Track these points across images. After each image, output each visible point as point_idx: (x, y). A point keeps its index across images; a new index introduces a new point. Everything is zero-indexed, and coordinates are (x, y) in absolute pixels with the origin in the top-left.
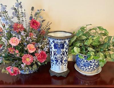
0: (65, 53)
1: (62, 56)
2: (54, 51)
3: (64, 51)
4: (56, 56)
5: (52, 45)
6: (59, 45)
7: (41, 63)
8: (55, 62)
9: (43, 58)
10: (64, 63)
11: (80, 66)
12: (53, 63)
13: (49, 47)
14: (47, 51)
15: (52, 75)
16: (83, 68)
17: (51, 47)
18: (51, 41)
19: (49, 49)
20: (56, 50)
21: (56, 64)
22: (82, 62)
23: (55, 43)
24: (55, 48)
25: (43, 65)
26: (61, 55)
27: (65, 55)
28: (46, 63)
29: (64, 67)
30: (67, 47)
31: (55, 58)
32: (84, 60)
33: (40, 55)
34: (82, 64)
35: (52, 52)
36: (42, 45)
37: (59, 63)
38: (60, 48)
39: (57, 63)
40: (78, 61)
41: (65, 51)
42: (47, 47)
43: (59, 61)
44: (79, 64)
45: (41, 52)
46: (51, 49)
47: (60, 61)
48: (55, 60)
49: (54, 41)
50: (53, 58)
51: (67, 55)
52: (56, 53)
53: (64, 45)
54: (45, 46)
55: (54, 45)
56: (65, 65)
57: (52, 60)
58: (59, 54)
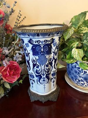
0: (53, 62)
1: (47, 68)
2: (34, 60)
3: (51, 59)
4: (38, 69)
5: (29, 49)
6: (42, 46)
7: (10, 84)
8: (36, 79)
9: (14, 75)
10: (52, 79)
11: (77, 80)
12: (34, 81)
13: (24, 54)
14: (21, 60)
15: (33, 99)
16: (82, 83)
17: (27, 52)
18: (26, 41)
19: (24, 58)
20: (37, 57)
21: (39, 83)
22: (82, 74)
23: (34, 43)
24: (35, 53)
25: (16, 86)
26: (47, 66)
27: (53, 65)
28: (21, 81)
29: (52, 84)
30: (56, 50)
31: (37, 72)
32: (85, 71)
33: (8, 69)
34: (80, 77)
35: (31, 62)
36: (10, 51)
37: (44, 80)
38: (43, 53)
39: (41, 81)
41: (54, 58)
42: (20, 54)
43: (43, 77)
44: (76, 76)
45: (8, 63)
46: (27, 56)
47: (45, 76)
48: (37, 76)
49: (31, 39)
50: (33, 73)
51: (56, 65)
52: (37, 63)
53: (51, 47)
54: (16, 52)
55: (32, 48)
56: (54, 81)
57: (31, 75)
58: (43, 65)
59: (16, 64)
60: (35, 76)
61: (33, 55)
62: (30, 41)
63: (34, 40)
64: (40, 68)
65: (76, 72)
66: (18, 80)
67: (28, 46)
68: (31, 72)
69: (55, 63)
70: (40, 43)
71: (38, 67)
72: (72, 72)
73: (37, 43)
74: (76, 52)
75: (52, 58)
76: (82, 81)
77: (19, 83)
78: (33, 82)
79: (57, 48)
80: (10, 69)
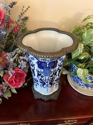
0: (58, 72)
1: (51, 78)
4: (42, 78)
5: (35, 62)
6: (48, 63)
10: (55, 83)
11: (79, 84)
15: (36, 97)
17: (31, 63)
20: (42, 70)
23: (40, 60)
26: (51, 76)
27: (57, 74)
28: (26, 84)
29: (55, 86)
30: (62, 63)
34: (82, 83)
35: (35, 71)
37: (47, 86)
38: (49, 68)
41: (59, 69)
43: (46, 84)
44: (77, 81)
45: (14, 72)
47: (48, 83)
48: (41, 82)
50: (38, 79)
52: (42, 74)
55: (38, 63)
56: (56, 84)
57: (35, 80)
58: (47, 76)
62: (36, 57)
64: (44, 78)
67: (33, 59)
70: (46, 61)
73: (43, 61)
74: (81, 72)
75: (57, 69)
76: (83, 86)
77: (24, 86)
78: (37, 84)
79: (63, 61)
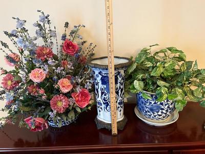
0: (120, 91)
2: (102, 89)
3: (117, 88)
4: (105, 97)
5: (99, 79)
7: (81, 109)
8: (103, 106)
10: (119, 107)
11: (145, 111)
12: (101, 108)
13: (93, 83)
14: (90, 88)
15: (99, 127)
16: (149, 114)
17: (96, 81)
18: (97, 72)
19: (93, 86)
20: (105, 86)
21: (106, 110)
22: (148, 104)
23: (103, 75)
24: (104, 82)
25: (85, 111)
27: (119, 94)
28: (90, 108)
29: (119, 113)
30: (122, 81)
31: (104, 99)
32: (150, 101)
33: (80, 96)
34: (147, 107)
35: (99, 90)
36: (82, 80)
39: (108, 108)
40: (140, 102)
41: (120, 87)
42: (90, 83)
43: (110, 104)
44: (143, 107)
45: (80, 90)
46: (97, 85)
48: (104, 103)
50: (101, 100)
51: (123, 94)
52: (105, 91)
53: (117, 78)
54: (87, 80)
55: (101, 79)
56: (120, 110)
57: (99, 103)
59: (86, 91)
60: (102, 104)
61: (102, 84)
62: (100, 73)
63: (103, 72)
64: (107, 95)
65: (143, 103)
66: (87, 106)
67: (98, 77)
68: (99, 99)
69: (121, 92)
71: (105, 95)
72: (139, 103)
73: (105, 75)
74: (137, 83)
76: (149, 112)
78: (101, 110)
79: (123, 79)
80: (82, 95)
